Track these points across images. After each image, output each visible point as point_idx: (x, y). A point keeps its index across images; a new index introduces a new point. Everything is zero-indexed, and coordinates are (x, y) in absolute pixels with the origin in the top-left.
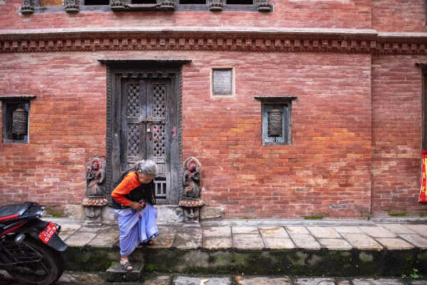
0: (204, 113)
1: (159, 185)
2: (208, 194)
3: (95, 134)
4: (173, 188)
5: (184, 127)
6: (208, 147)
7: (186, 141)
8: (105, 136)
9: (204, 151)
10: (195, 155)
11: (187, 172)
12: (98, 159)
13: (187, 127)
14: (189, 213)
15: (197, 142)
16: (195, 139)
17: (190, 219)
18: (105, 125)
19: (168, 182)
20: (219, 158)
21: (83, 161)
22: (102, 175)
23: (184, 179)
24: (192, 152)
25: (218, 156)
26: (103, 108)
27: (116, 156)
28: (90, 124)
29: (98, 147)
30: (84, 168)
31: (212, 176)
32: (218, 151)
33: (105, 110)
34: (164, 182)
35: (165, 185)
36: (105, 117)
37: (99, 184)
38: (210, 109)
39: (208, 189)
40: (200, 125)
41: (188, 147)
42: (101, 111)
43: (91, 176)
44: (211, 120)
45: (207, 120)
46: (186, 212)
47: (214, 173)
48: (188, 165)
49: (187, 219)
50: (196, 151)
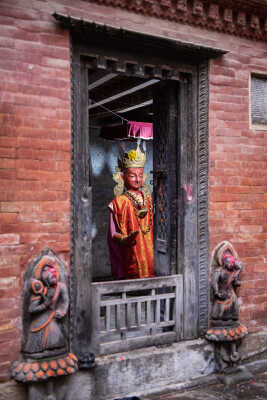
0: (241, 157)
1: (163, 302)
2: (246, 310)
3: (45, 198)
4: (187, 305)
5: (212, 183)
6: (247, 221)
7: (215, 211)
8: (67, 203)
9: (242, 228)
10: (228, 237)
11: (220, 272)
12: (53, 259)
13: (216, 184)
14: (229, 352)
15: (232, 213)
16: (229, 206)
17: (230, 363)
18: (68, 175)
19: (179, 296)
20: (261, 241)
21: (16, 266)
22: (66, 296)
23: (216, 286)
24: (224, 232)
25: (260, 238)
26: (64, 137)
27: (83, 248)
28: (31, 174)
29: (52, 230)
30: (16, 284)
31: (252, 274)
32: (261, 229)
33: (69, 141)
34: (172, 295)
35: (173, 300)
36: (68, 157)
37: (59, 320)
38: (249, 150)
39: (246, 301)
40: (236, 180)
41: (219, 223)
42: (59, 142)
43: (42, 301)
44: (252, 170)
45: (247, 170)
46: (223, 352)
47: (255, 270)
48: (220, 256)
49: (224, 365)
50: (230, 230)
